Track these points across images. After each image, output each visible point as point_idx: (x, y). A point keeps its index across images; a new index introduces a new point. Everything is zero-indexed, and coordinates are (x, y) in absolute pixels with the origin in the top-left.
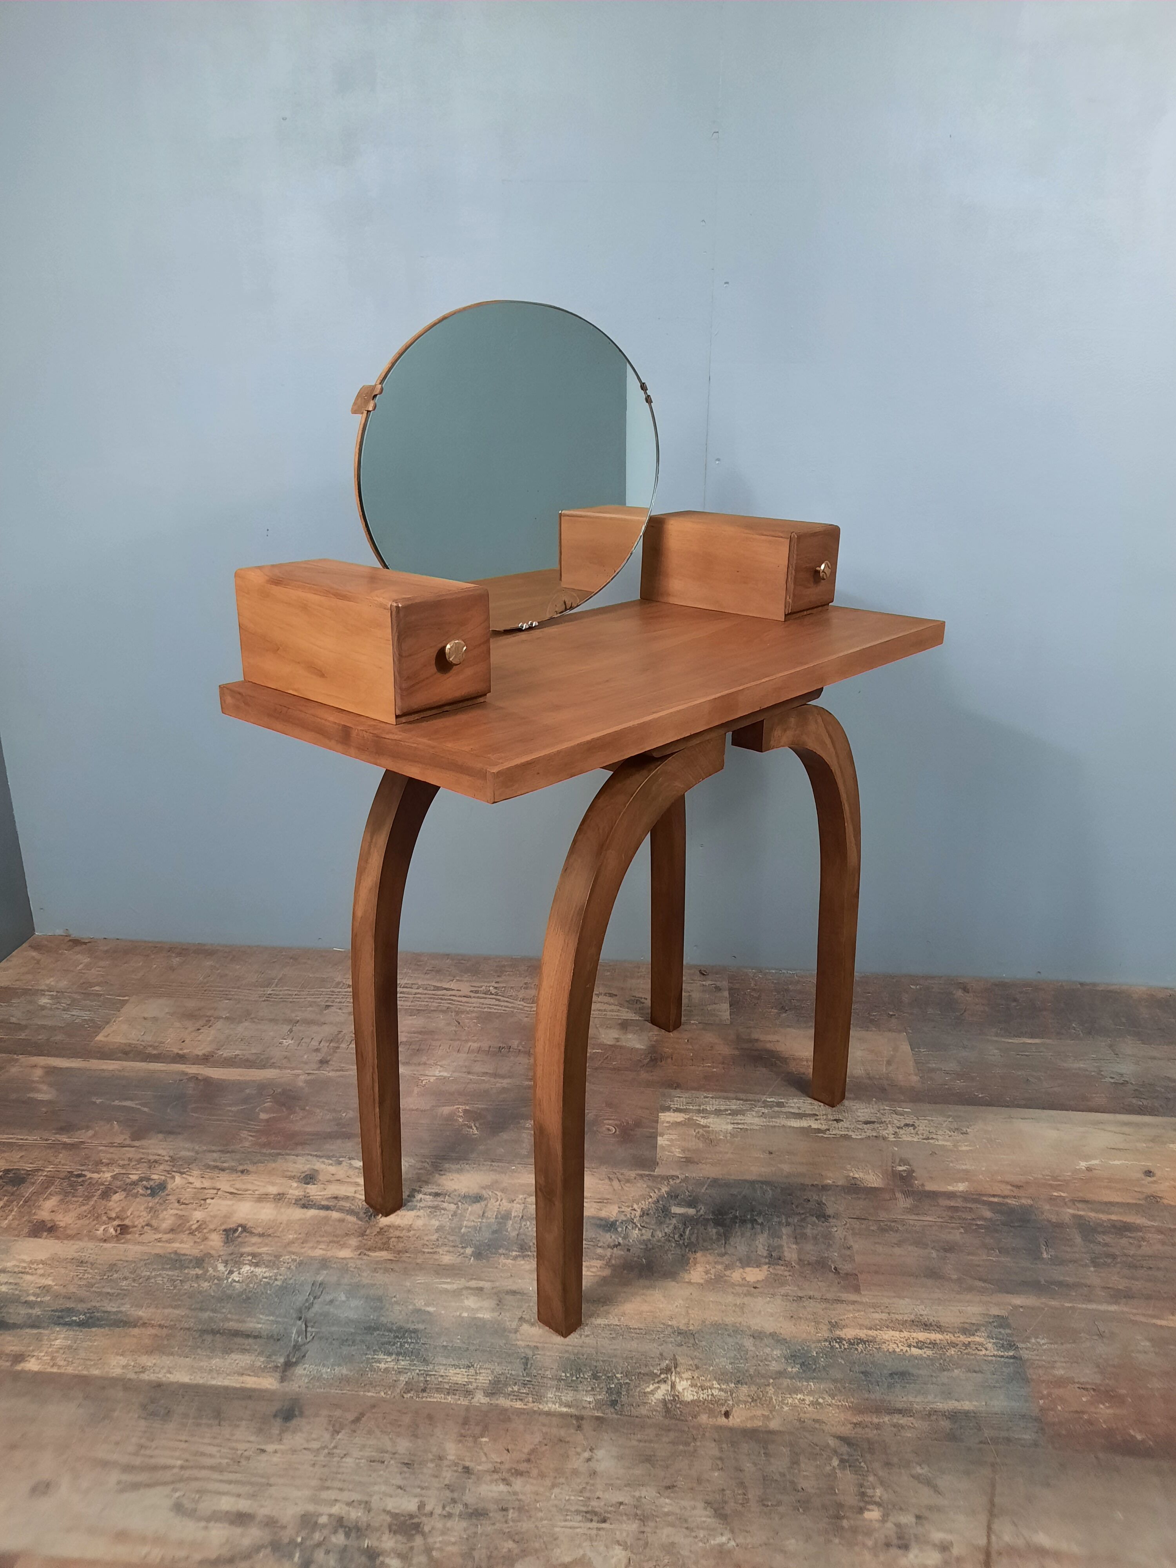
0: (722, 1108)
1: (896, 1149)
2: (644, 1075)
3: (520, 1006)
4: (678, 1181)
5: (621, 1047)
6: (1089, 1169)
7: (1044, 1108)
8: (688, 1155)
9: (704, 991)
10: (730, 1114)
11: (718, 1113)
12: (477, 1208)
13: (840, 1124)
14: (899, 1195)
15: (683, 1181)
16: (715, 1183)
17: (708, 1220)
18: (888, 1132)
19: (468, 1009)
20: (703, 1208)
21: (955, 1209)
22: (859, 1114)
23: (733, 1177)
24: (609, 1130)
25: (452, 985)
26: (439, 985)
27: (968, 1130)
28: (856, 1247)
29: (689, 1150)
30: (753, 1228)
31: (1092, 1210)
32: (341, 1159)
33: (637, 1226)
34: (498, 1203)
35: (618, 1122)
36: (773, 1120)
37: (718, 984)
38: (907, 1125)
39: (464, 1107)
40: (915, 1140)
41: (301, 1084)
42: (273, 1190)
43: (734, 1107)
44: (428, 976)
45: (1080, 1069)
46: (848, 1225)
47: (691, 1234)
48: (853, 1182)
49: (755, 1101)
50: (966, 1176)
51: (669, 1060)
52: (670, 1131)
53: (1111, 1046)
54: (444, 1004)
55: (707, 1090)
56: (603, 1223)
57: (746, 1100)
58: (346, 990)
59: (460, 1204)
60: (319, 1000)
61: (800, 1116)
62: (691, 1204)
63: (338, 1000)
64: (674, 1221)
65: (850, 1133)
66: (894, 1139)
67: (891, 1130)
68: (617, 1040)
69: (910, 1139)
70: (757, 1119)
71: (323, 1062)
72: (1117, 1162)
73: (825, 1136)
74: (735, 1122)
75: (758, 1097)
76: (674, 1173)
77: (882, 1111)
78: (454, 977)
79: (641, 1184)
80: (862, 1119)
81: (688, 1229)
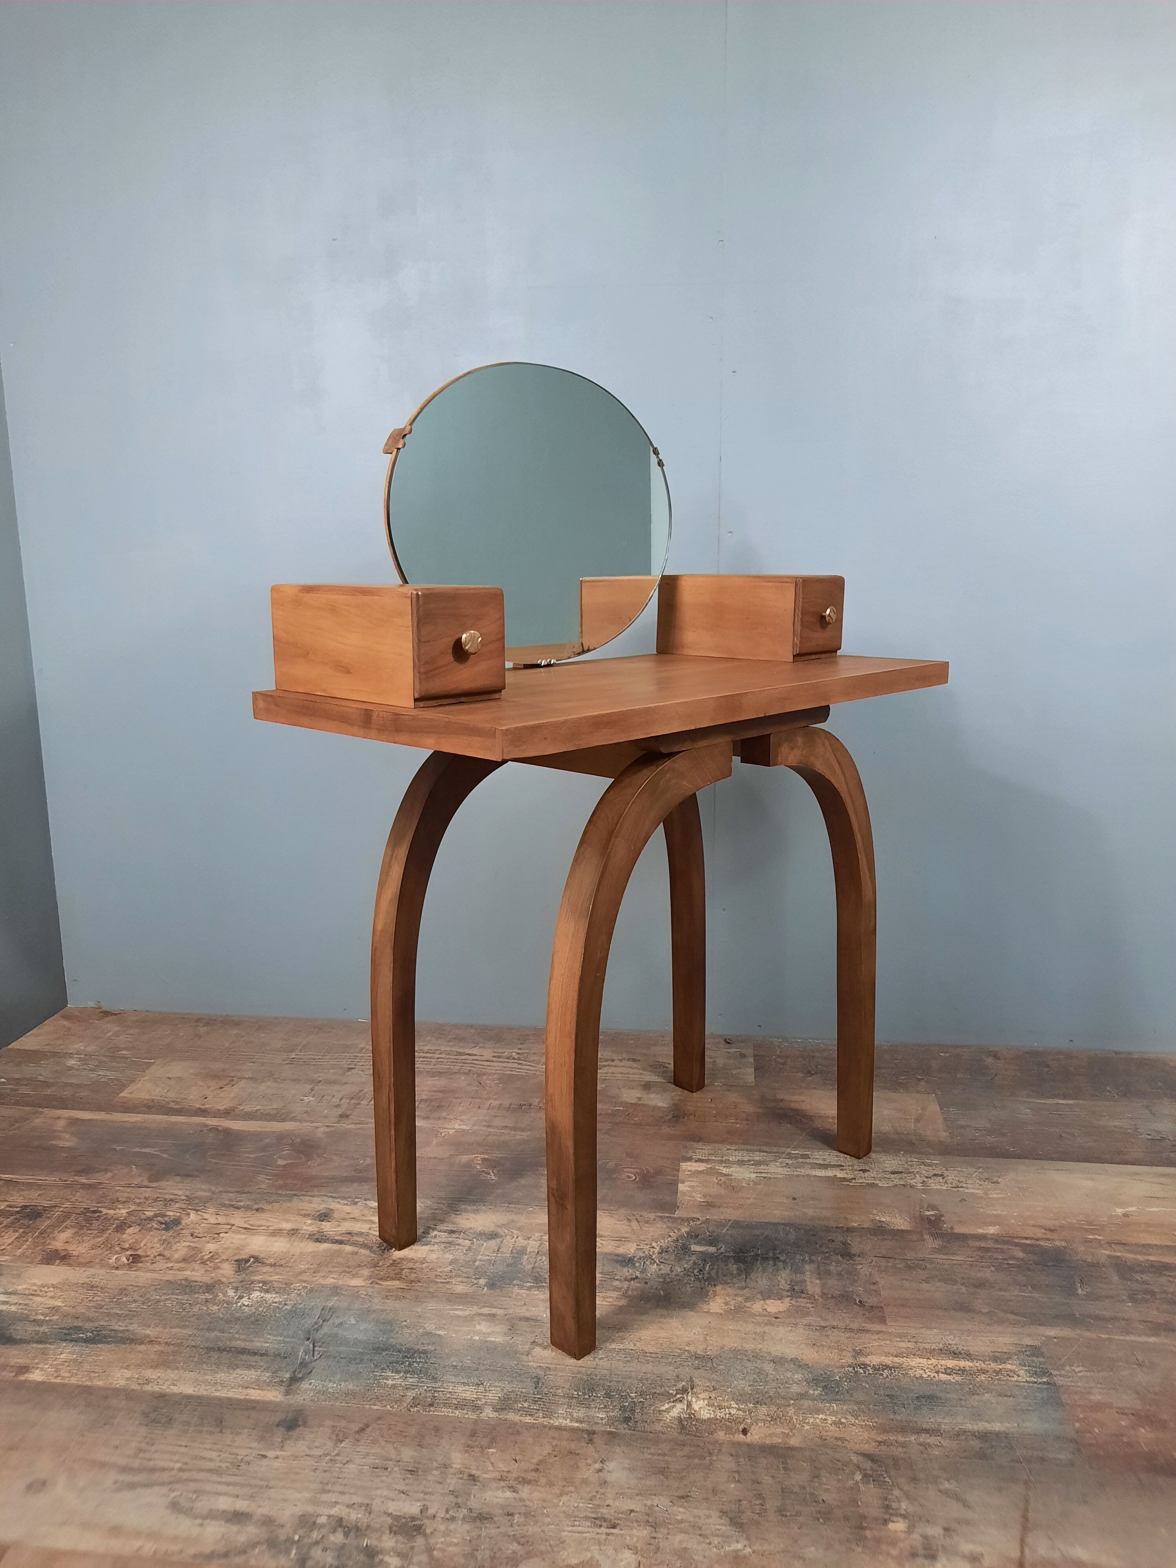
0: (745, 1159)
1: (924, 1196)
2: (666, 1130)
4: (699, 1223)
5: (644, 1105)
6: (1126, 1215)
7: (1078, 1161)
8: (710, 1200)
9: (729, 1058)
10: (753, 1165)
11: (741, 1163)
12: (493, 1244)
13: (867, 1174)
14: (927, 1237)
15: (703, 1222)
16: (736, 1224)
17: (728, 1257)
18: (917, 1181)
19: (490, 1071)
20: (724, 1246)
21: (987, 1250)
22: (886, 1165)
23: (755, 1220)
24: (629, 1177)
25: (475, 1051)
26: (461, 1050)
27: (999, 1180)
28: (882, 1282)
29: (710, 1196)
30: (775, 1265)
31: (1129, 1251)
32: (356, 1200)
33: (655, 1262)
34: (514, 1240)
35: (639, 1171)
36: (798, 1170)
37: (744, 1051)
38: (935, 1175)
39: (482, 1156)
40: (944, 1188)
41: (320, 1135)
42: (287, 1226)
43: (757, 1158)
44: (451, 1044)
45: (1115, 1127)
46: (874, 1263)
47: (710, 1270)
48: (879, 1225)
49: (778, 1153)
50: (996, 1220)
51: (692, 1117)
52: (691, 1179)
53: (1147, 1107)
54: (467, 1068)
55: (731, 1143)
56: (620, 1258)
57: (770, 1153)
58: (366, 1055)
59: (475, 1240)
60: (342, 1063)
61: (825, 1167)
62: (712, 1243)
63: (361, 1064)
64: (694, 1258)
65: (877, 1182)
66: (922, 1188)
67: (919, 1179)
68: (639, 1099)
69: (939, 1187)
70: (780, 1169)
71: (344, 1116)
72: (1154, 1209)
73: (851, 1184)
74: (759, 1171)
75: (782, 1149)
76: (695, 1216)
77: (910, 1163)
78: (477, 1044)
79: (660, 1225)
80: (889, 1169)
81: (708, 1265)
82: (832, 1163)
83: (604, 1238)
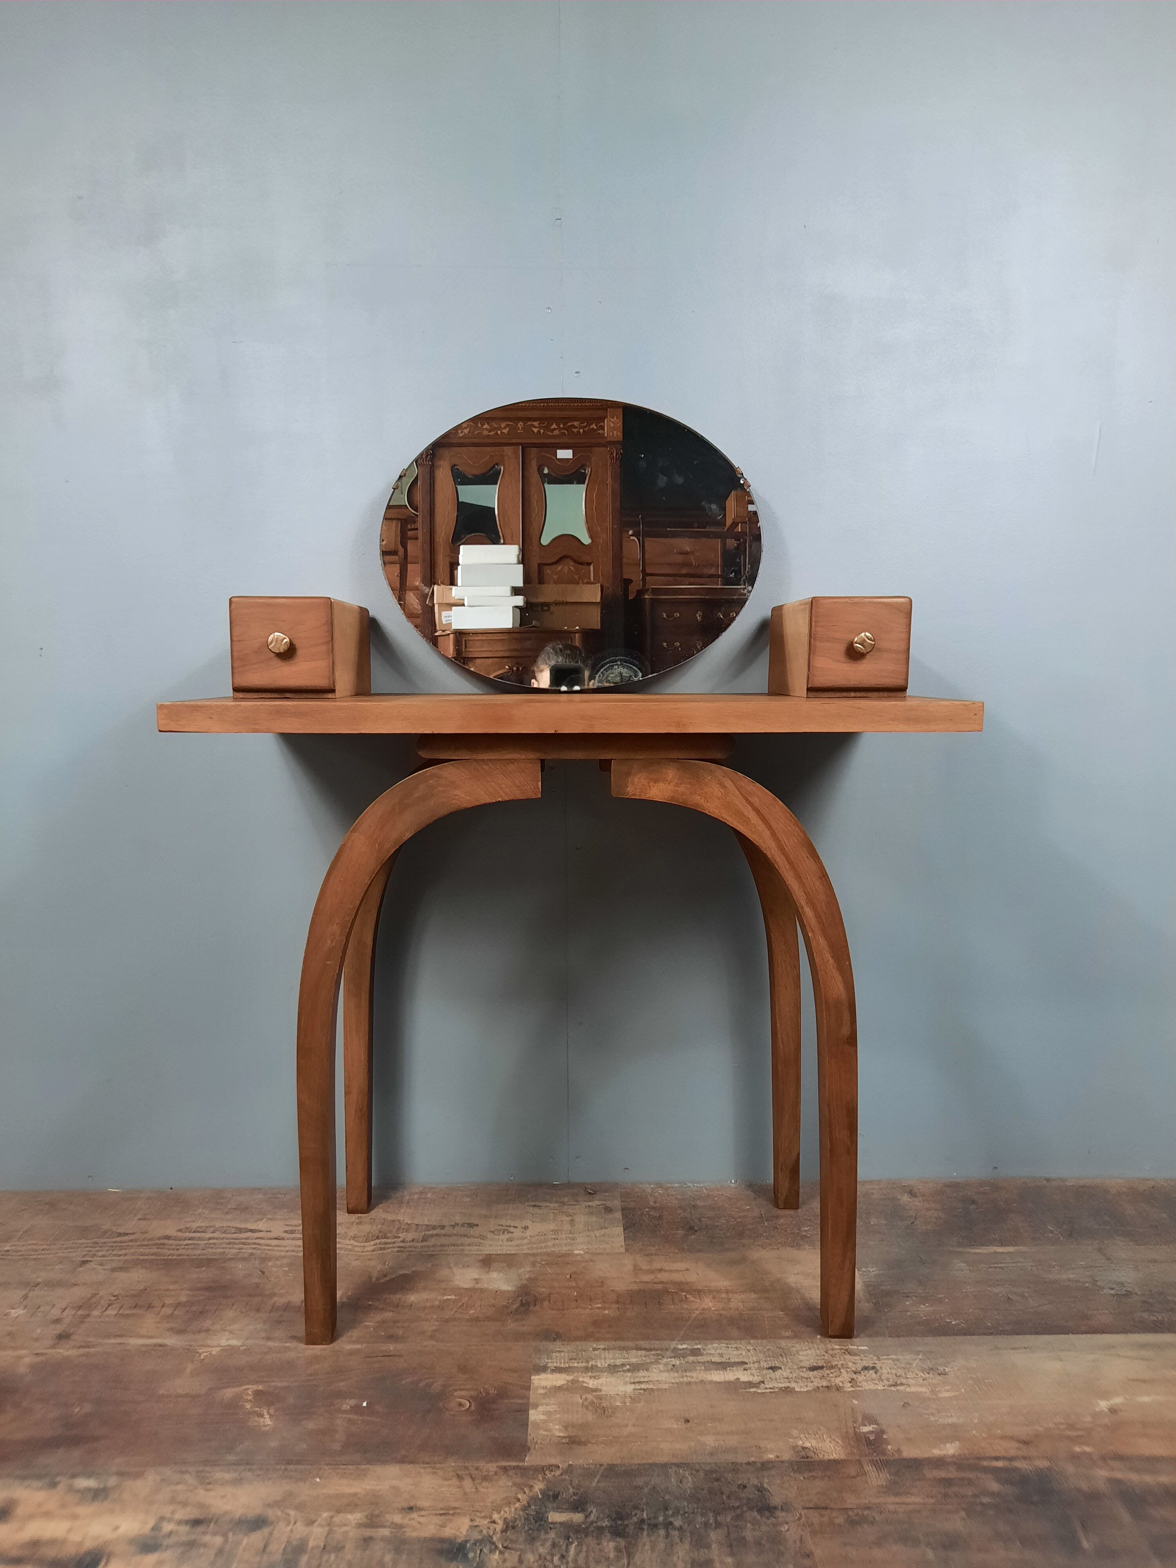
0: (619, 1362)
1: (856, 1402)
2: (512, 1325)
3: (350, 1247)
4: (558, 1473)
5: (482, 1290)
6: (1113, 1411)
7: (1037, 1333)
8: (572, 1432)
9: (591, 1214)
10: (629, 1370)
11: (613, 1369)
12: (256, 1538)
13: (778, 1373)
14: (868, 1468)
15: (565, 1472)
16: (611, 1471)
17: (601, 1529)
18: (843, 1379)
19: (278, 1254)
20: (594, 1510)
21: (947, 1482)
22: (801, 1358)
23: (635, 1461)
24: (460, 1405)
25: (260, 1225)
26: (241, 1226)
27: (947, 1369)
28: (818, 1551)
29: (573, 1426)
30: (667, 1536)
31: (1133, 1470)
32: (58, 1479)
33: (496, 1547)
34: (289, 1528)
35: (472, 1393)
36: (688, 1374)
37: (609, 1204)
38: (866, 1368)
39: (255, 1387)
40: (880, 1387)
41: (23, 1370)
43: (634, 1360)
44: (229, 1217)
45: (1069, 1280)
46: (803, 1519)
47: (577, 1554)
48: (803, 1453)
49: (661, 1349)
50: (954, 1433)
51: (546, 1303)
52: (547, 1401)
53: (1100, 1250)
54: (247, 1250)
55: (598, 1340)
56: (446, 1546)
57: (651, 1350)
58: (114, 1240)
59: (230, 1534)
60: (74, 1254)
61: (724, 1366)
62: (578, 1505)
63: (100, 1253)
64: (552, 1535)
65: (793, 1385)
66: (852, 1389)
67: (846, 1376)
68: (477, 1281)
69: (873, 1387)
70: (665, 1374)
71: (63, 1337)
72: (1145, 1399)
73: (759, 1391)
74: (637, 1380)
75: (665, 1344)
76: (553, 1461)
77: (831, 1352)
78: (265, 1214)
79: (504, 1482)
80: (807, 1364)
81: (573, 1546)
82: (732, 1360)
83: (423, 1513)
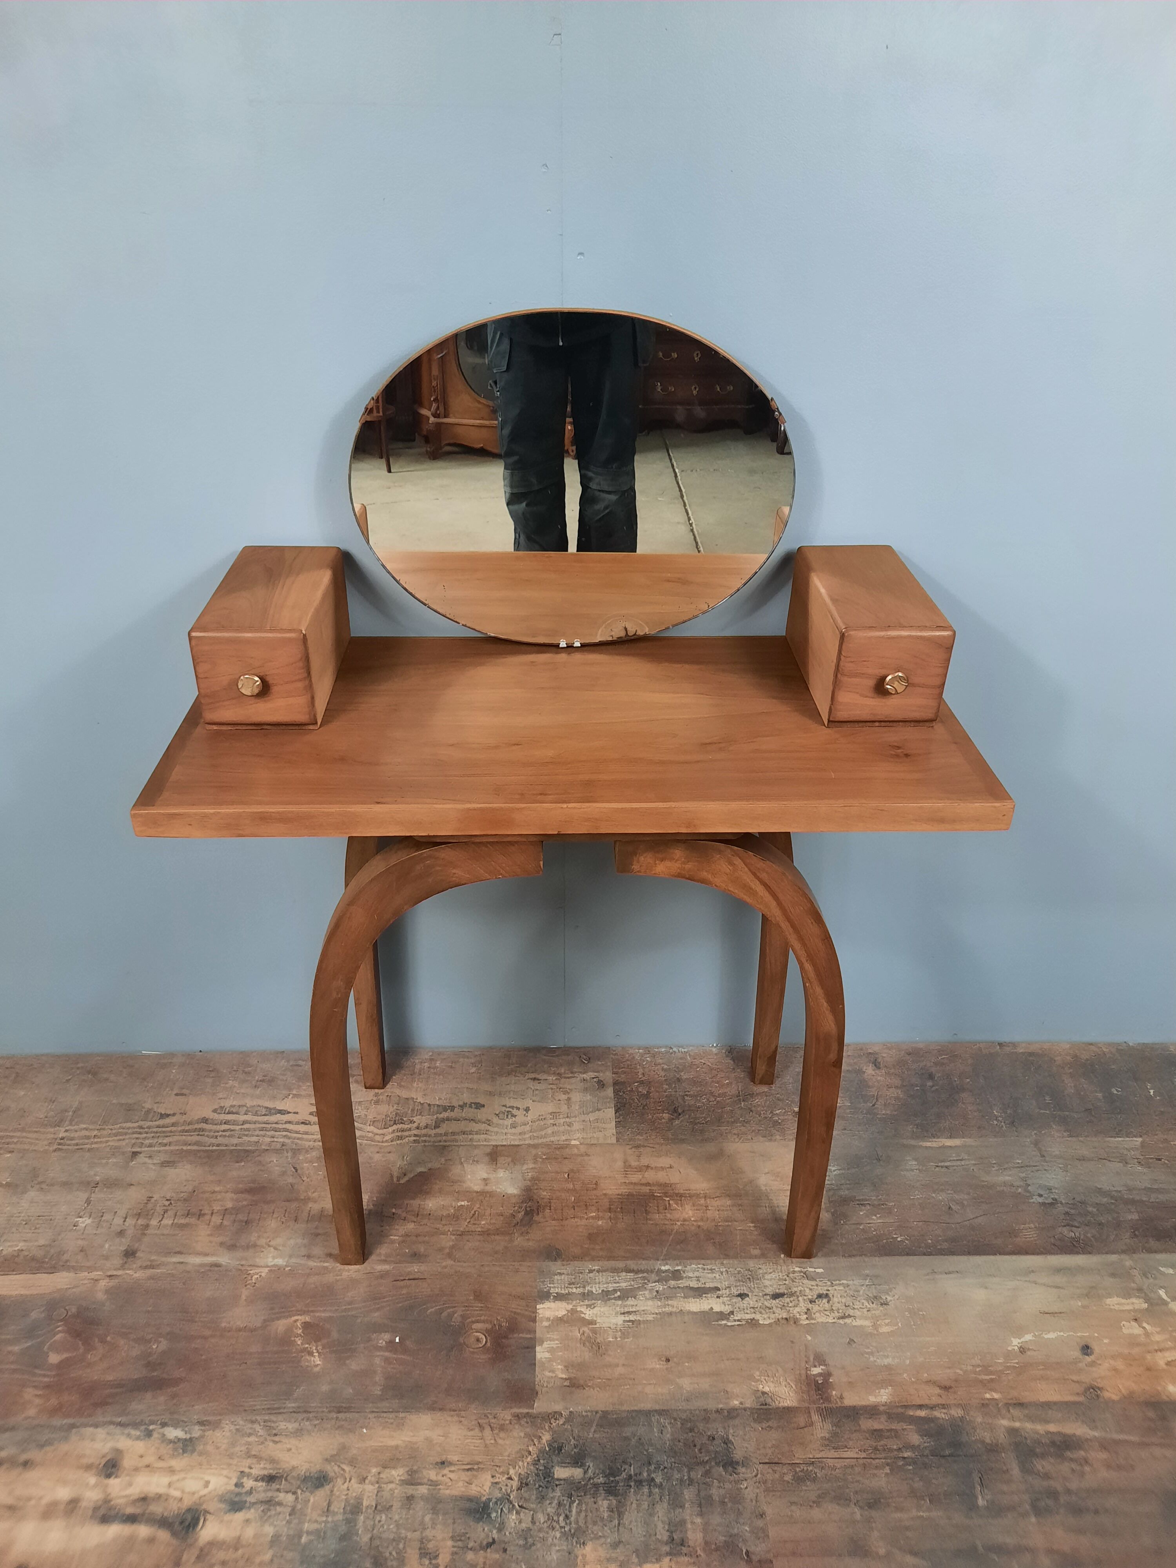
0: (611, 1287)
1: (809, 1338)
2: (519, 1241)
3: (370, 1135)
4: (561, 1421)
5: (491, 1194)
6: (1022, 1350)
7: (969, 1254)
8: (573, 1373)
9: (586, 1090)
10: (619, 1298)
11: (606, 1296)
12: (321, 1497)
13: (746, 1302)
14: (815, 1417)
15: (567, 1420)
16: (604, 1419)
17: (596, 1486)
18: (800, 1310)
19: (307, 1144)
20: (591, 1465)
21: (878, 1434)
22: (767, 1283)
23: (625, 1408)
24: (478, 1340)
25: (287, 1104)
26: (270, 1105)
27: (889, 1298)
28: (769, 1511)
29: (573, 1365)
30: (650, 1494)
31: (1030, 1418)
32: (151, 1427)
33: (514, 1506)
34: (346, 1485)
35: (489, 1326)
36: (670, 1302)
37: (601, 1075)
38: (820, 1296)
39: (303, 1318)
40: (830, 1320)
41: (101, 1296)
42: (63, 1494)
43: (623, 1285)
44: (258, 1092)
45: (1005, 1184)
46: (759, 1476)
47: (578, 1513)
48: (762, 1399)
49: (647, 1271)
50: (888, 1376)
51: (547, 1211)
52: (550, 1335)
53: (1036, 1144)
54: (279, 1139)
55: (593, 1259)
56: (473, 1506)
57: (638, 1272)
58: (157, 1123)
59: (299, 1492)
60: (124, 1143)
61: (700, 1292)
62: (577, 1461)
63: (147, 1142)
64: (558, 1493)
65: (757, 1316)
66: (807, 1322)
67: (803, 1305)
68: (486, 1181)
69: (824, 1319)
70: (650, 1303)
71: (129, 1254)
72: (1052, 1336)
73: (729, 1324)
74: (626, 1310)
75: (651, 1264)
76: (557, 1408)
78: (290, 1089)
79: (518, 1432)
80: (769, 1290)
81: (575, 1504)
82: (707, 1285)
83: (453, 1468)
